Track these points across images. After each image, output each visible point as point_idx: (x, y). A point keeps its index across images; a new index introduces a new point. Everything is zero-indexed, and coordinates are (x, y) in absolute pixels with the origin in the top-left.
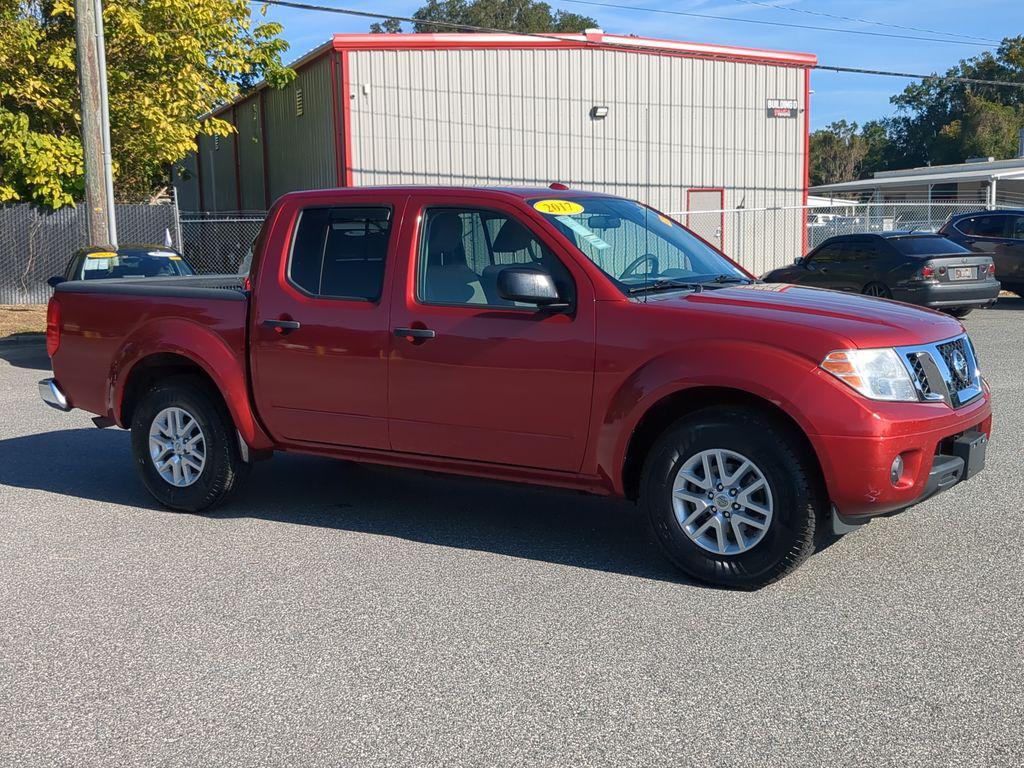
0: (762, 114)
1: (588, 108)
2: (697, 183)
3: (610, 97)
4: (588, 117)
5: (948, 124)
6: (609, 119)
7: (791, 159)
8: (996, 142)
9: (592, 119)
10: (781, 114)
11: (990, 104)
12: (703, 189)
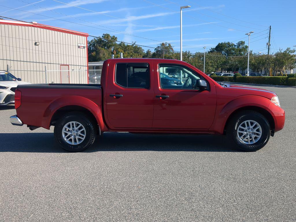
0: (77, 47)
1: (34, 42)
2: (63, 63)
3: (40, 40)
4: (34, 45)
5: (93, 52)
6: (40, 46)
7: (84, 58)
8: (104, 57)
9: (35, 45)
10: (81, 47)
11: (102, 48)
12: (64, 65)
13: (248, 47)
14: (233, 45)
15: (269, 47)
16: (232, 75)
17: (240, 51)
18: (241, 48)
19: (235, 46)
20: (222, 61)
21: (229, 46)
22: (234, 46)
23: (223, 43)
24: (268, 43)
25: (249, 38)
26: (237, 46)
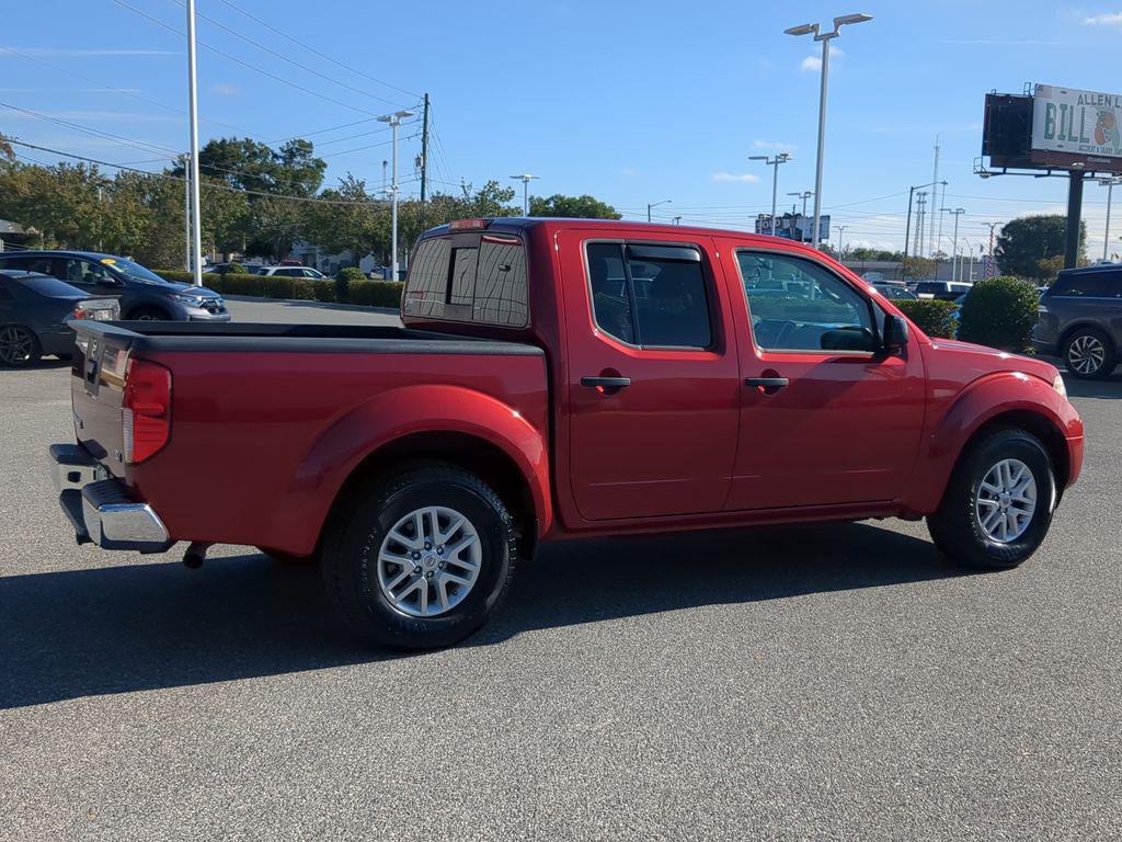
13: (325, 165)
14: (265, 151)
15: (423, 173)
16: (308, 275)
17: (297, 176)
18: (298, 166)
19: (275, 156)
20: (233, 215)
21: (249, 156)
22: (270, 157)
23: (228, 142)
24: (419, 158)
25: (396, 135)
26: (284, 158)
